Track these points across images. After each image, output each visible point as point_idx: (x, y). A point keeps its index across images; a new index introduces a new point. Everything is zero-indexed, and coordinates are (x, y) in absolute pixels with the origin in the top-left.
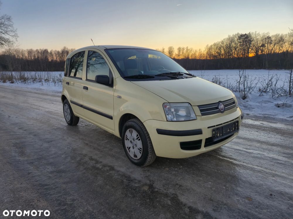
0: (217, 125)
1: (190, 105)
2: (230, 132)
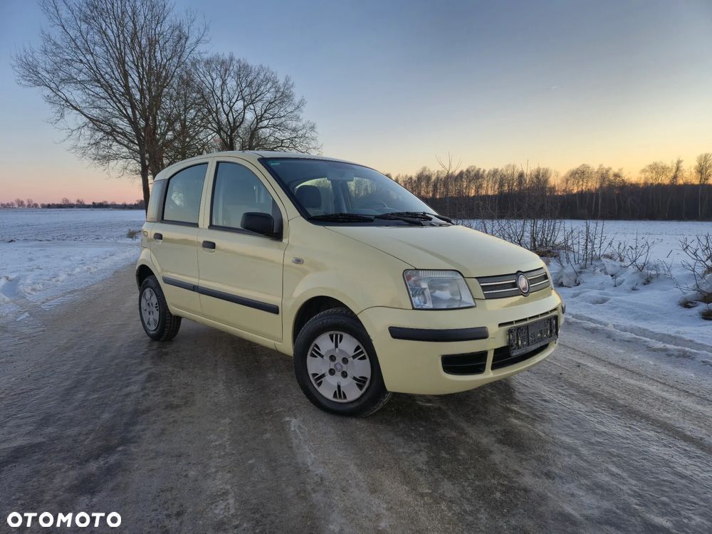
0: (517, 321)
1: (460, 276)
2: (541, 339)
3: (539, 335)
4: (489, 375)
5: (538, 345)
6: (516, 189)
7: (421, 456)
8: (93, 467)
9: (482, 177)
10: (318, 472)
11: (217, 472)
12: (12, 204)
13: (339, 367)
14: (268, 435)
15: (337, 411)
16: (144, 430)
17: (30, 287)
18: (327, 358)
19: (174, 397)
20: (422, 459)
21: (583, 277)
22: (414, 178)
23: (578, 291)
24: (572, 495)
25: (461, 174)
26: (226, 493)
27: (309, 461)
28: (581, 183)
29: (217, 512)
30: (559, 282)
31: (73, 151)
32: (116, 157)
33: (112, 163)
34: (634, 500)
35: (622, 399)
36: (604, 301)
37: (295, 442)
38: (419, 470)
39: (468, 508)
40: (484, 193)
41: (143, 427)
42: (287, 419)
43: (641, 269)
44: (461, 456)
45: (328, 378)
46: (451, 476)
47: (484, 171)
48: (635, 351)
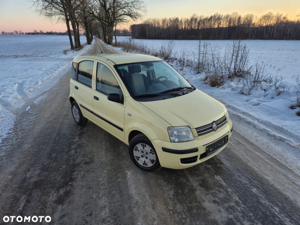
0: (210, 143)
2: (220, 146)
3: (219, 144)
6: (237, 25)
7: (172, 192)
8: (62, 192)
9: (221, 19)
10: (135, 199)
11: (102, 196)
12: (13, 33)
13: (145, 155)
14: (120, 179)
15: (144, 169)
16: (77, 175)
17: (28, 90)
18: (140, 152)
19: (87, 158)
20: (172, 193)
21: (252, 91)
22: (189, 20)
23: (248, 98)
24: (220, 211)
25: (211, 18)
26: (105, 207)
27: (133, 193)
28: (267, 21)
29: (102, 214)
30: (242, 92)
31: (36, 12)
32: (55, 14)
33: (53, 17)
34: (240, 215)
36: (258, 104)
37: (129, 183)
38: (170, 198)
39: (184, 216)
40: (221, 26)
41: (77, 173)
42: (127, 172)
43: (277, 88)
44: (185, 192)
45: (141, 158)
46: (180, 201)
47: (222, 16)
48: (263, 135)
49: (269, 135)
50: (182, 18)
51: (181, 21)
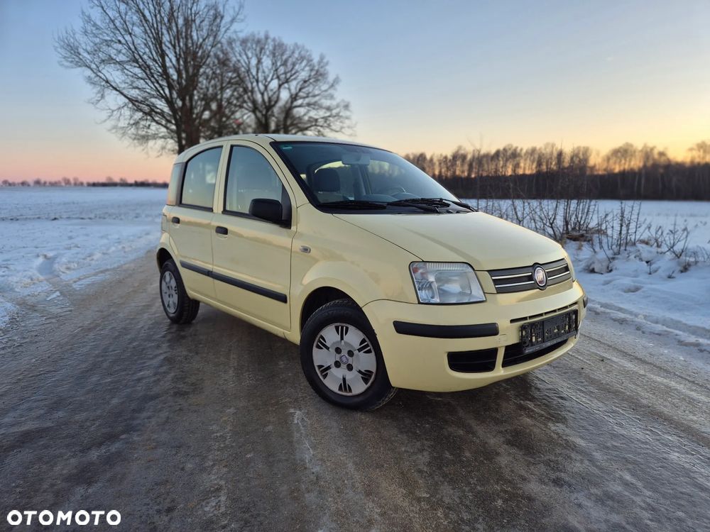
0: (531, 317)
1: (471, 270)
2: (558, 335)
3: (556, 331)
4: (500, 372)
5: (555, 342)
6: (555, 168)
7: (423, 456)
8: (94, 455)
9: (519, 155)
10: (314, 470)
11: (213, 465)
12: (60, 182)
13: (344, 359)
14: (270, 428)
15: (342, 404)
16: (149, 418)
17: (65, 266)
18: (332, 350)
19: (184, 383)
20: (424, 458)
21: (616, 263)
22: (450, 157)
23: (609, 279)
24: (580, 506)
25: (498, 153)
26: (219, 489)
27: (307, 457)
28: (623, 161)
29: (207, 509)
30: (591, 268)
31: (114, 131)
32: (155, 137)
33: (151, 143)
34: (646, 515)
35: (646, 398)
36: (637, 289)
37: (296, 435)
38: (420, 471)
39: (466, 516)
40: (521, 172)
41: (149, 414)
42: (292, 411)
43: (678, 256)
44: (465, 457)
45: (334, 370)
46: (451, 479)
47: (521, 150)
48: (665, 344)
49: (681, 343)
50: (434, 154)
51: (431, 160)
